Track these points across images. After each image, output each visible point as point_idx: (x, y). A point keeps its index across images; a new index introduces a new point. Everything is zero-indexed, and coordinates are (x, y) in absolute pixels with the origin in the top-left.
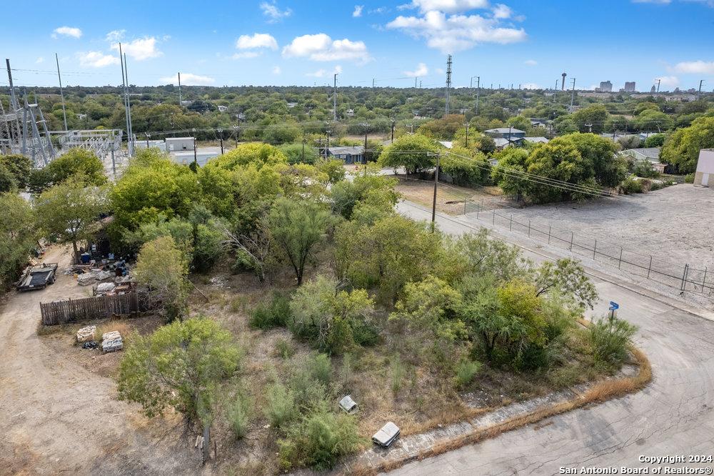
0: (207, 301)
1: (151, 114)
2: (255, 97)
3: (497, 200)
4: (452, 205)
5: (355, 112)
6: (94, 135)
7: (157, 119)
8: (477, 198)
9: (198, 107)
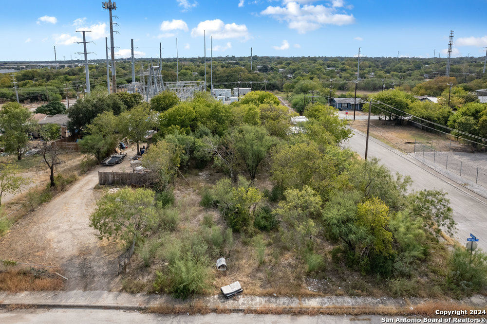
0: (189, 186)
1: (229, 73)
2: (305, 63)
3: (454, 145)
4: (409, 145)
5: (375, 75)
6: (191, 84)
7: (232, 76)
8: (436, 142)
9: (265, 69)
